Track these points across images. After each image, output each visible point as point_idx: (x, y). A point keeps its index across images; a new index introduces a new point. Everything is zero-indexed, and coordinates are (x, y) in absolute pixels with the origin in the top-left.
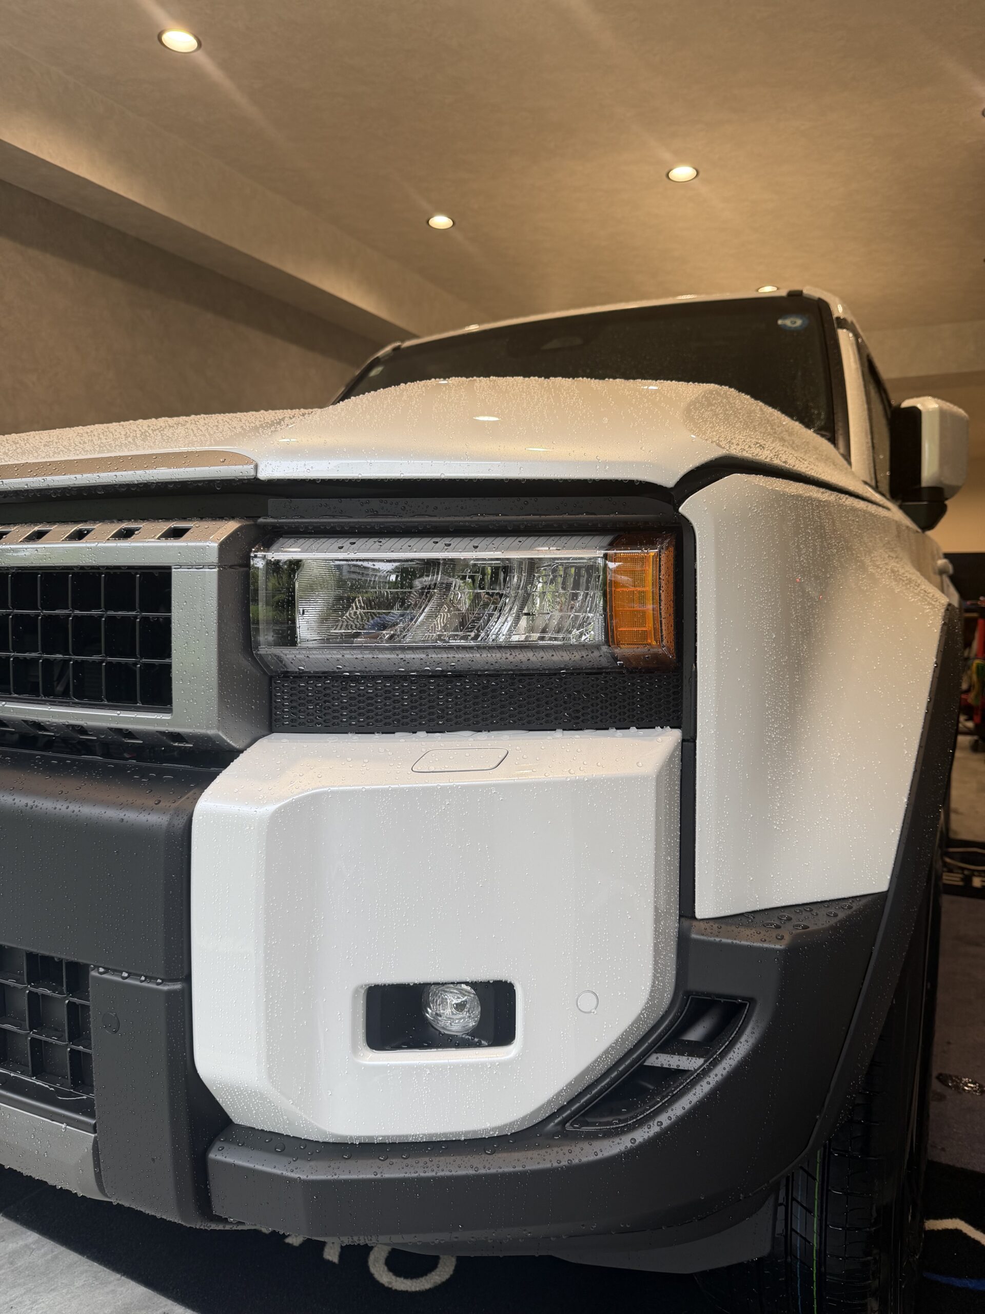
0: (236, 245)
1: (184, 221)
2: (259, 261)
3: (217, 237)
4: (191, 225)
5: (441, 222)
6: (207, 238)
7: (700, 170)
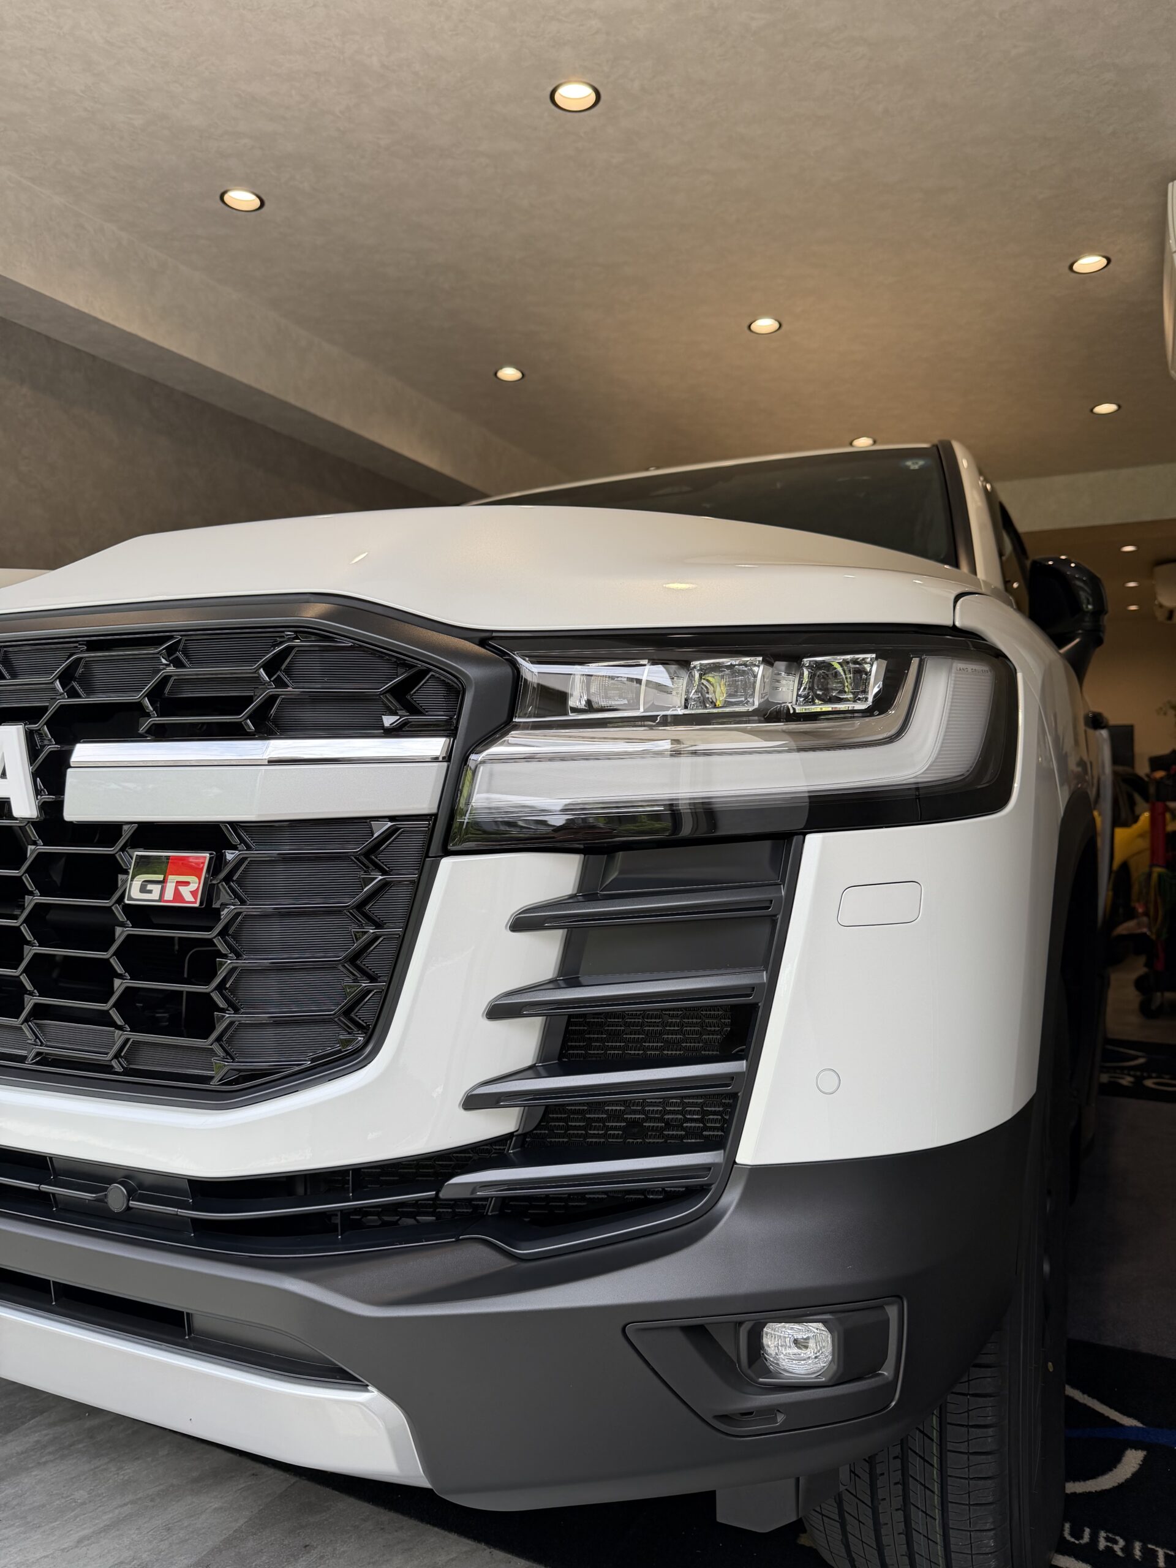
0: (292, 399)
1: (238, 376)
2: (315, 416)
3: (271, 392)
4: (245, 380)
5: (509, 373)
6: (260, 393)
7: (783, 322)
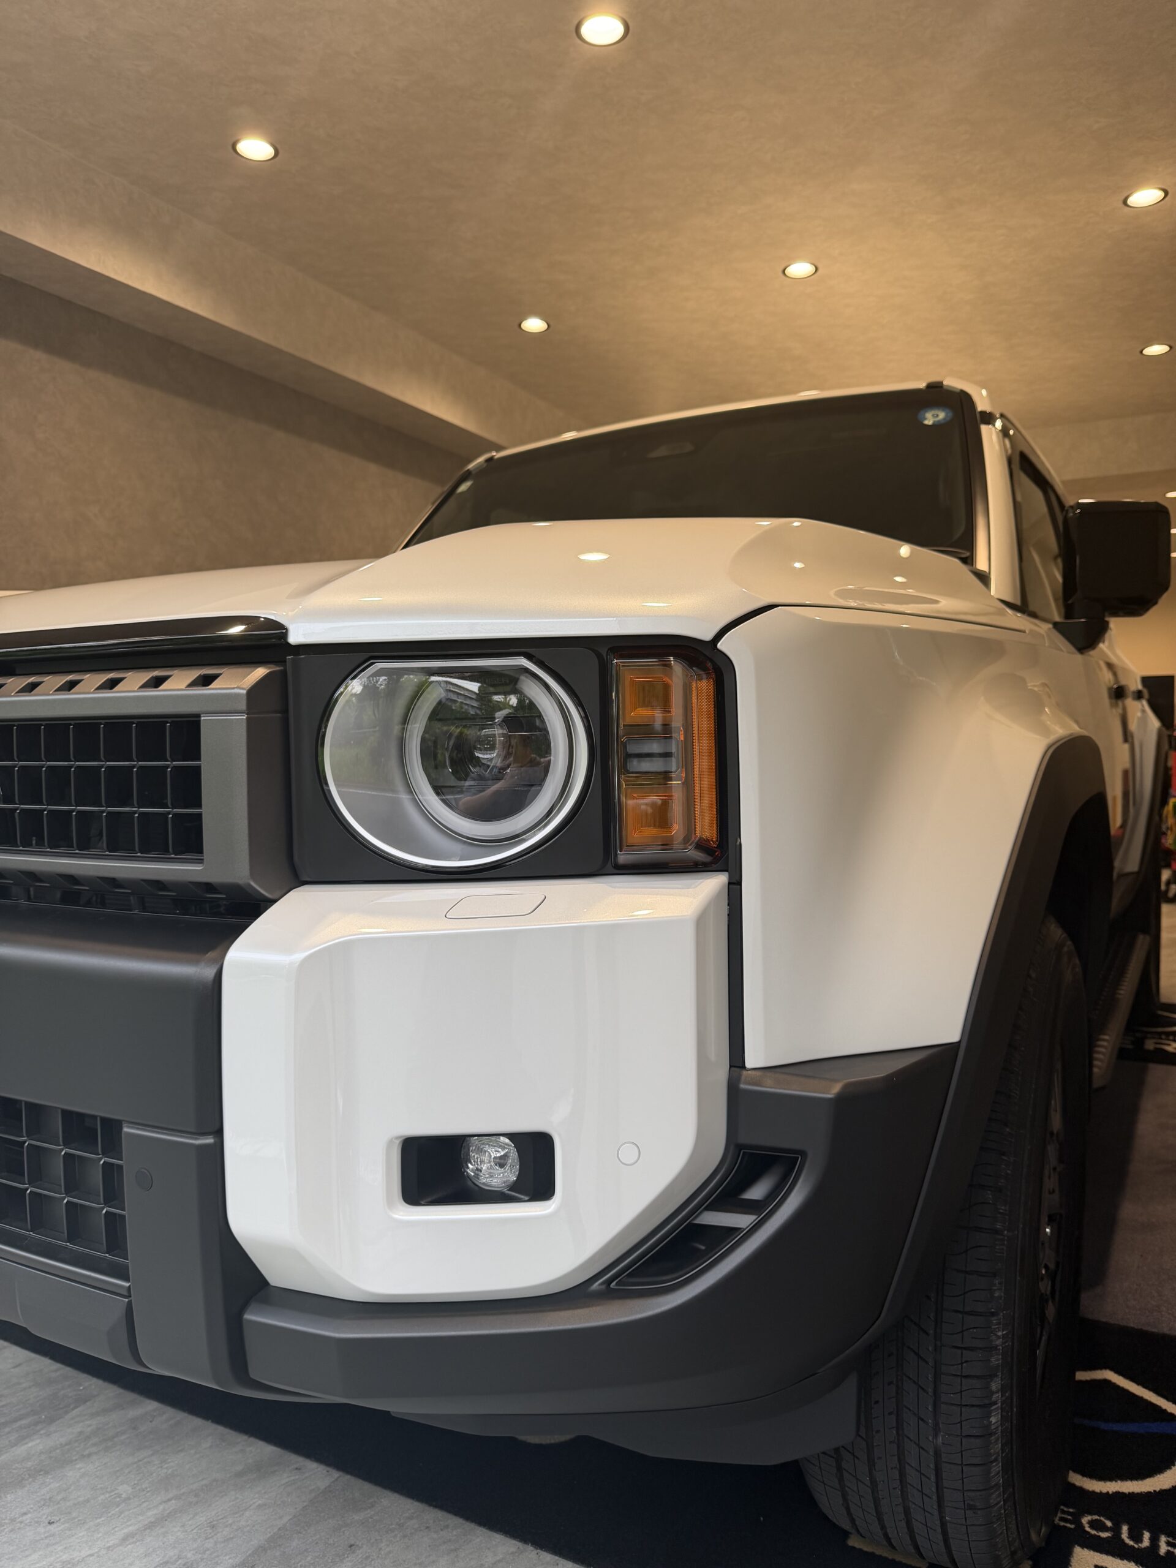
2: (334, 374)
3: (290, 351)
5: (534, 325)
7: (819, 266)
